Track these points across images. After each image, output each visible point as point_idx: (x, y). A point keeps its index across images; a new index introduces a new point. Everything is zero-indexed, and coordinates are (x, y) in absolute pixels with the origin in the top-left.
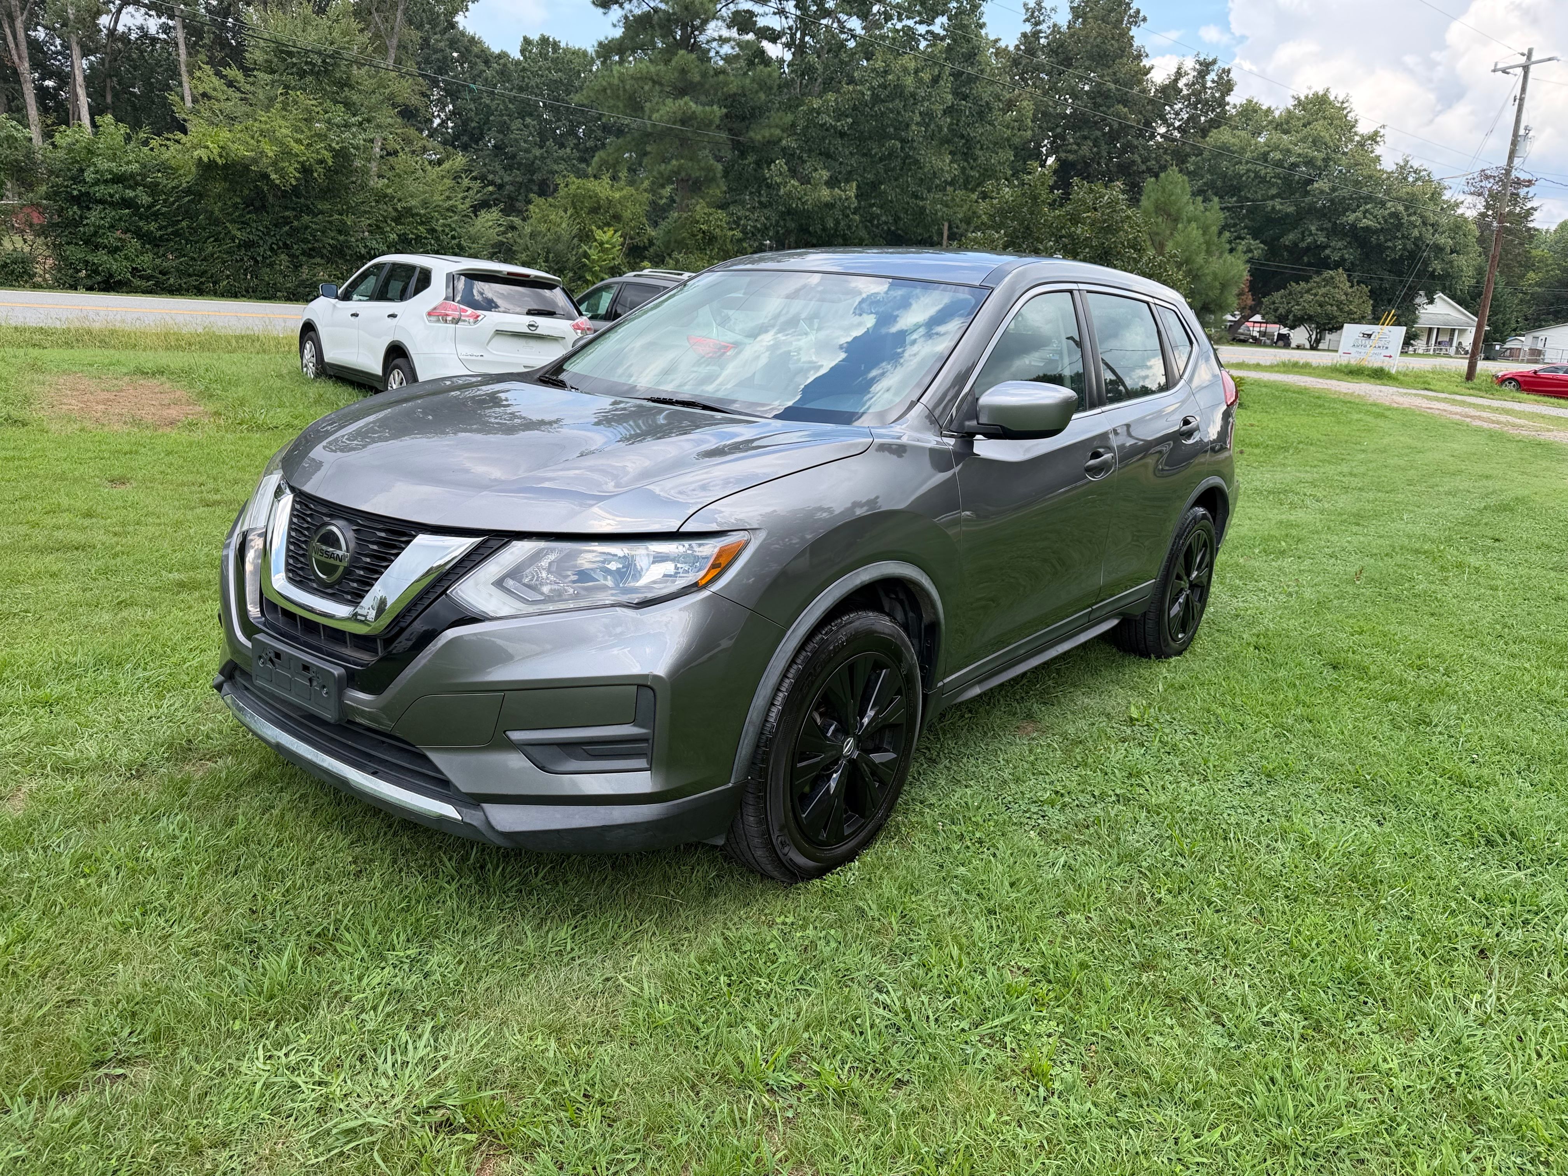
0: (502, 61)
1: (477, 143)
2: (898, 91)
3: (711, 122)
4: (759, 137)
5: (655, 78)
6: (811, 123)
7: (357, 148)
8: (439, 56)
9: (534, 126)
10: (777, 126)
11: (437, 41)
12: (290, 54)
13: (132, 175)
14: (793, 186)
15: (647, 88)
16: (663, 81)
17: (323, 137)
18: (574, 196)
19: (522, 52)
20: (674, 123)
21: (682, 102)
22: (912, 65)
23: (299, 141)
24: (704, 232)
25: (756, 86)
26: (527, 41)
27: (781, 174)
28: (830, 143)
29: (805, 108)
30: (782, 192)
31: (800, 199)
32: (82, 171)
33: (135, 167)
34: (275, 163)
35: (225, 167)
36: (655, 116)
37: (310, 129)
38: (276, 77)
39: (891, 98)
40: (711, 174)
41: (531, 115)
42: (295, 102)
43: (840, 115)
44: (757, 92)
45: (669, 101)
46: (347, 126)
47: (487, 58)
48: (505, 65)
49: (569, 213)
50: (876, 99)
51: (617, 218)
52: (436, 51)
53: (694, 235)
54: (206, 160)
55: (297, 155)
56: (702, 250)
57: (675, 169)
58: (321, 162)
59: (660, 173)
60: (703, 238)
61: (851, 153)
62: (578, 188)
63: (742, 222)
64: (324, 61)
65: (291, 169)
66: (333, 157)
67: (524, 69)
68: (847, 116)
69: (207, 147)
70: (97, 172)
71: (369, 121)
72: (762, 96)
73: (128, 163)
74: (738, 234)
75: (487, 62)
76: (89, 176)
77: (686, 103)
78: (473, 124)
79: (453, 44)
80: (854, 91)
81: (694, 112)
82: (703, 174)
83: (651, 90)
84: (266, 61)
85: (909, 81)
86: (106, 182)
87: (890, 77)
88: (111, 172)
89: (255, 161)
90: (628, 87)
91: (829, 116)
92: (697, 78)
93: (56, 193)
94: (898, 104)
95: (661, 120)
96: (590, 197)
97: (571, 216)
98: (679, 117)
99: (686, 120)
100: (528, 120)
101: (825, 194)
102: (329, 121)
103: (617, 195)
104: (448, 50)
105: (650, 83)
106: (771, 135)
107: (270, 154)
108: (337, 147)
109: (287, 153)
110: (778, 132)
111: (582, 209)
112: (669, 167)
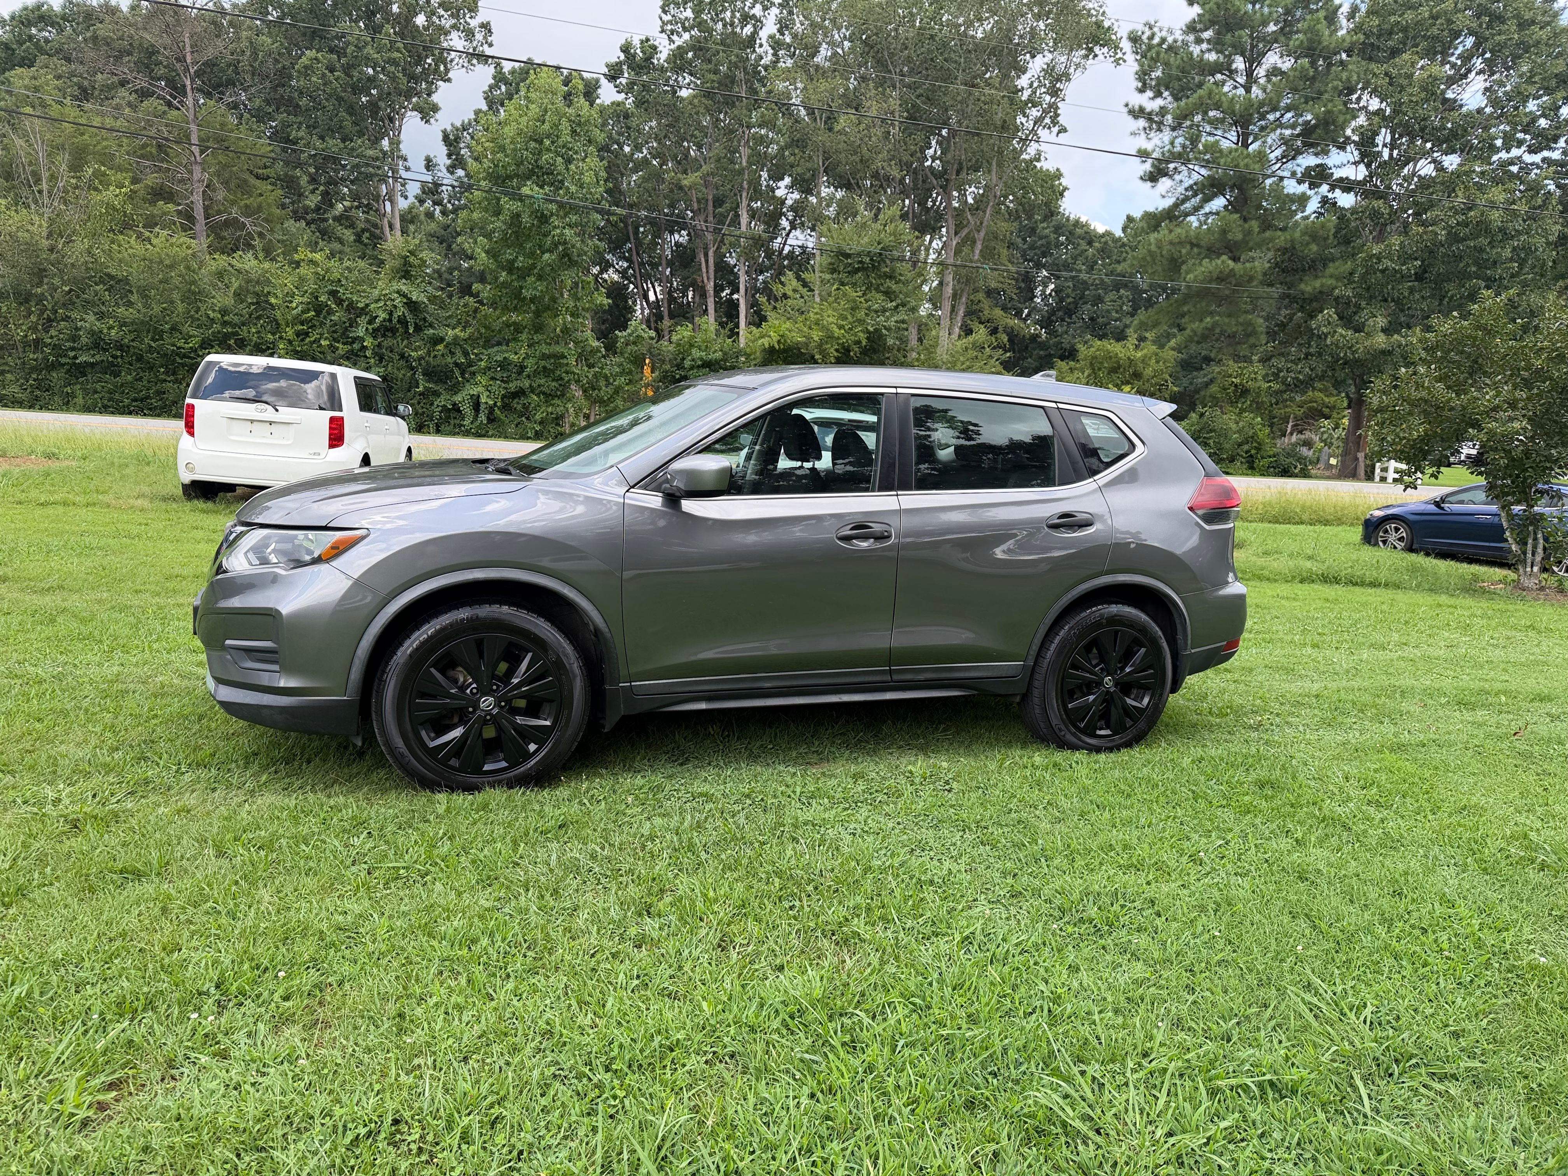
0: (1103, 240)
1: (1070, 317)
2: (1483, 227)
3: (1251, 279)
4: (1309, 289)
5: (1194, 241)
6: (1370, 271)
7: (888, 329)
8: (1043, 242)
9: (1127, 297)
10: (1331, 277)
11: (1044, 228)
12: (848, 256)
13: (717, 362)
14: (1342, 335)
15: (1184, 251)
16: (1202, 243)
17: (861, 322)
18: (1093, 358)
19: (1124, 229)
20: (1210, 282)
21: (1219, 262)
22: (1502, 197)
23: (841, 327)
24: (1236, 386)
25: (1307, 238)
26: (1130, 219)
27: (1329, 323)
28: (1393, 289)
29: (1363, 255)
30: (1328, 342)
31: (1350, 348)
32: (683, 359)
33: (719, 355)
34: (820, 345)
35: (785, 351)
36: (1190, 277)
37: (853, 316)
38: (835, 276)
39: (1474, 236)
40: (1250, 329)
41: (1125, 286)
42: (845, 295)
43: (1405, 257)
44: (1308, 244)
45: (1206, 262)
46: (884, 310)
47: (1090, 237)
48: (1106, 243)
49: (1086, 374)
50: (1454, 238)
51: (1137, 375)
52: (1041, 238)
53: (1225, 389)
54: (767, 346)
55: (839, 338)
56: (1233, 403)
57: (1209, 326)
58: (858, 342)
59: (1193, 331)
60: (1235, 392)
61: (1423, 297)
62: (1098, 350)
63: (1282, 374)
64: (872, 260)
65: (832, 350)
66: (868, 338)
67: (1124, 245)
68: (1416, 259)
69: (770, 336)
70: (693, 360)
71: (904, 305)
72: (1314, 248)
73: (716, 351)
74: (1276, 386)
75: (1090, 243)
76: (687, 363)
77: (1223, 262)
78: (1070, 300)
79: (1058, 229)
80: (1425, 233)
81: (1232, 270)
82: (1240, 328)
83: (1188, 253)
84: (831, 264)
85: (1495, 216)
86: (698, 367)
87: (1472, 213)
88: (701, 359)
89: (806, 345)
90: (1164, 252)
91: (1392, 260)
92: (1239, 237)
93: (665, 377)
94: (1483, 241)
95: (1195, 280)
96: (1111, 358)
97: (1089, 375)
98: (1215, 276)
99: (1221, 278)
100: (1122, 291)
101: (1380, 340)
102: (869, 308)
103: (1139, 354)
104: (1053, 236)
105: (1188, 247)
106: (1322, 285)
107: (816, 339)
108: (871, 329)
109: (830, 337)
110: (1331, 282)
111: (1100, 369)
112: (1203, 325)
